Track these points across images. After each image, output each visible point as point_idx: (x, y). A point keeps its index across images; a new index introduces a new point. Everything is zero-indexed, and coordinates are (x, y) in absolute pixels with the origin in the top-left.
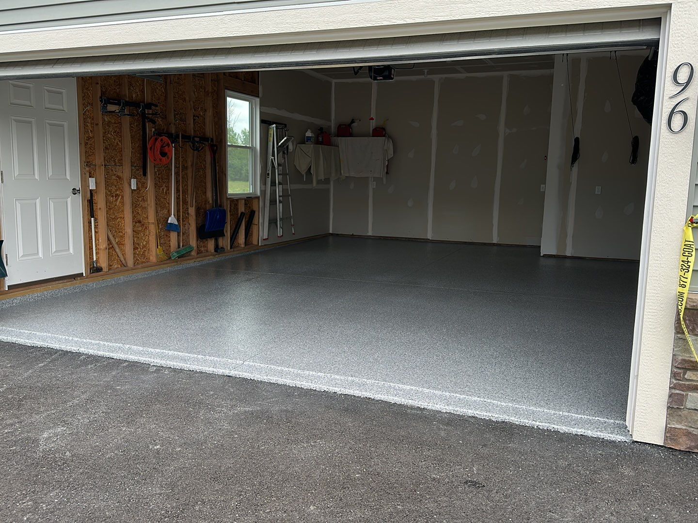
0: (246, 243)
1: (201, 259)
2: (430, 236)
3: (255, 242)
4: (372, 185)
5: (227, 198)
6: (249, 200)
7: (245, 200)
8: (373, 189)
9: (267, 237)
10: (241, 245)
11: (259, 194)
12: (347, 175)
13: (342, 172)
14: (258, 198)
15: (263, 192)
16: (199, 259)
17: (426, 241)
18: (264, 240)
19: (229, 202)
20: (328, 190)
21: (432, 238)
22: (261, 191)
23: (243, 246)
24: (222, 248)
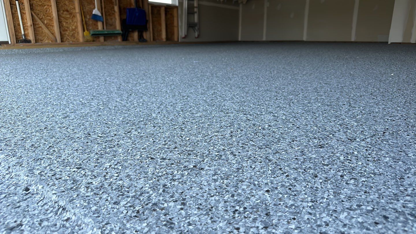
0: (168, 39)
2: (305, 39)
3: (176, 39)
5: (148, 4)
6: (168, 8)
7: (165, 8)
8: (267, 7)
14: (176, 7)
15: (181, 3)
16: (123, 44)
17: (302, 42)
18: (183, 38)
19: (150, 7)
20: (238, 11)
24: (145, 39)
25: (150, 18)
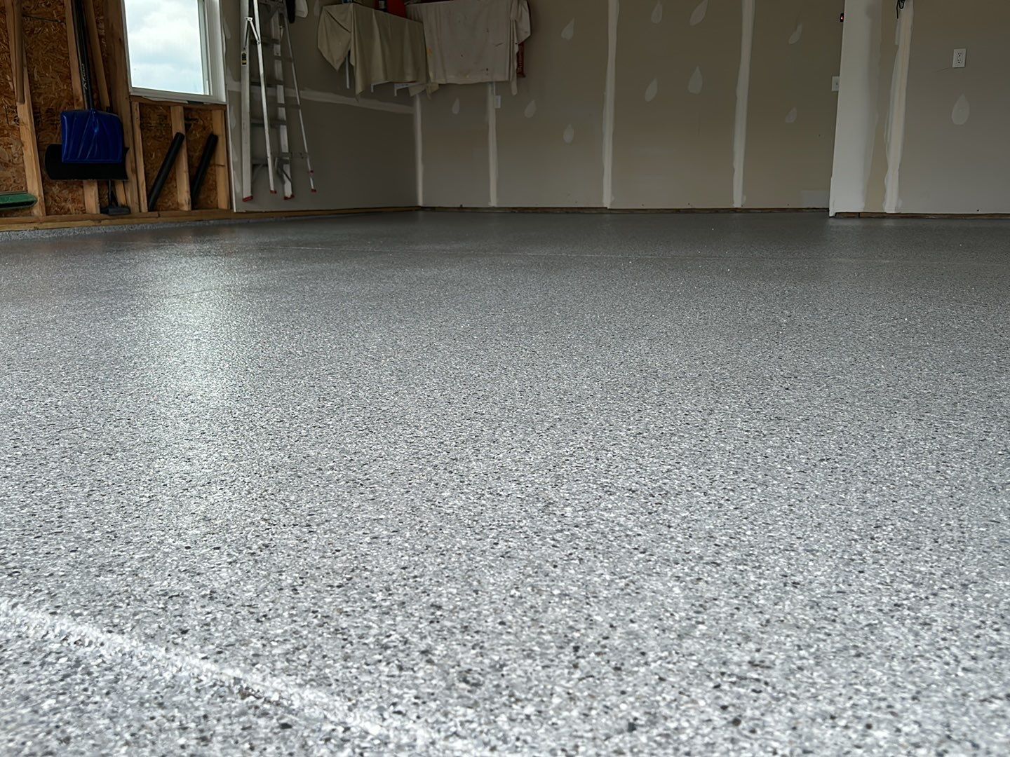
0: (195, 202)
1: (57, 225)
2: (607, 203)
3: (223, 204)
4: (494, 102)
5: (130, 96)
6: (194, 109)
7: (185, 109)
8: (496, 109)
9: (250, 195)
10: (182, 205)
11: (224, 99)
12: (443, 82)
13: (431, 75)
14: (222, 107)
15: (234, 96)
16: (49, 225)
17: (602, 210)
18: (246, 200)
19: (136, 106)
20: (410, 118)
21: (611, 204)
22: (228, 93)
23: (186, 208)
24: (123, 206)
25: (136, 140)
